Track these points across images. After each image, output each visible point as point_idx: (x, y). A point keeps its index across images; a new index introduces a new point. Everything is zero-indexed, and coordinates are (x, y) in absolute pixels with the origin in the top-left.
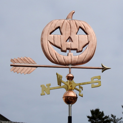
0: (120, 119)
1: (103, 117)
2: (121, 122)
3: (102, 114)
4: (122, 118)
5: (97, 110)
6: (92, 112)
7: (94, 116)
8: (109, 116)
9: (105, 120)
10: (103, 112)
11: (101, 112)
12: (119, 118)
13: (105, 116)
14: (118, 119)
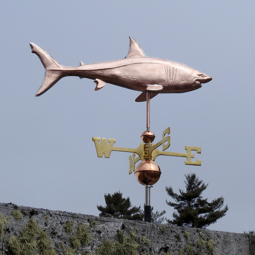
0: (161, 214)
1: (129, 209)
2: (163, 219)
3: (128, 202)
4: (164, 212)
5: (118, 196)
6: (108, 198)
7: (112, 207)
8: (140, 207)
9: (132, 215)
10: (128, 199)
11: (124, 199)
12: (160, 212)
13: (133, 208)
14: (157, 213)
